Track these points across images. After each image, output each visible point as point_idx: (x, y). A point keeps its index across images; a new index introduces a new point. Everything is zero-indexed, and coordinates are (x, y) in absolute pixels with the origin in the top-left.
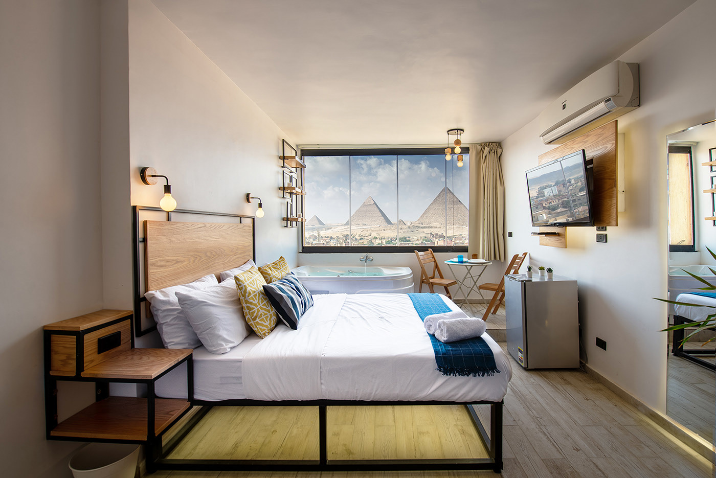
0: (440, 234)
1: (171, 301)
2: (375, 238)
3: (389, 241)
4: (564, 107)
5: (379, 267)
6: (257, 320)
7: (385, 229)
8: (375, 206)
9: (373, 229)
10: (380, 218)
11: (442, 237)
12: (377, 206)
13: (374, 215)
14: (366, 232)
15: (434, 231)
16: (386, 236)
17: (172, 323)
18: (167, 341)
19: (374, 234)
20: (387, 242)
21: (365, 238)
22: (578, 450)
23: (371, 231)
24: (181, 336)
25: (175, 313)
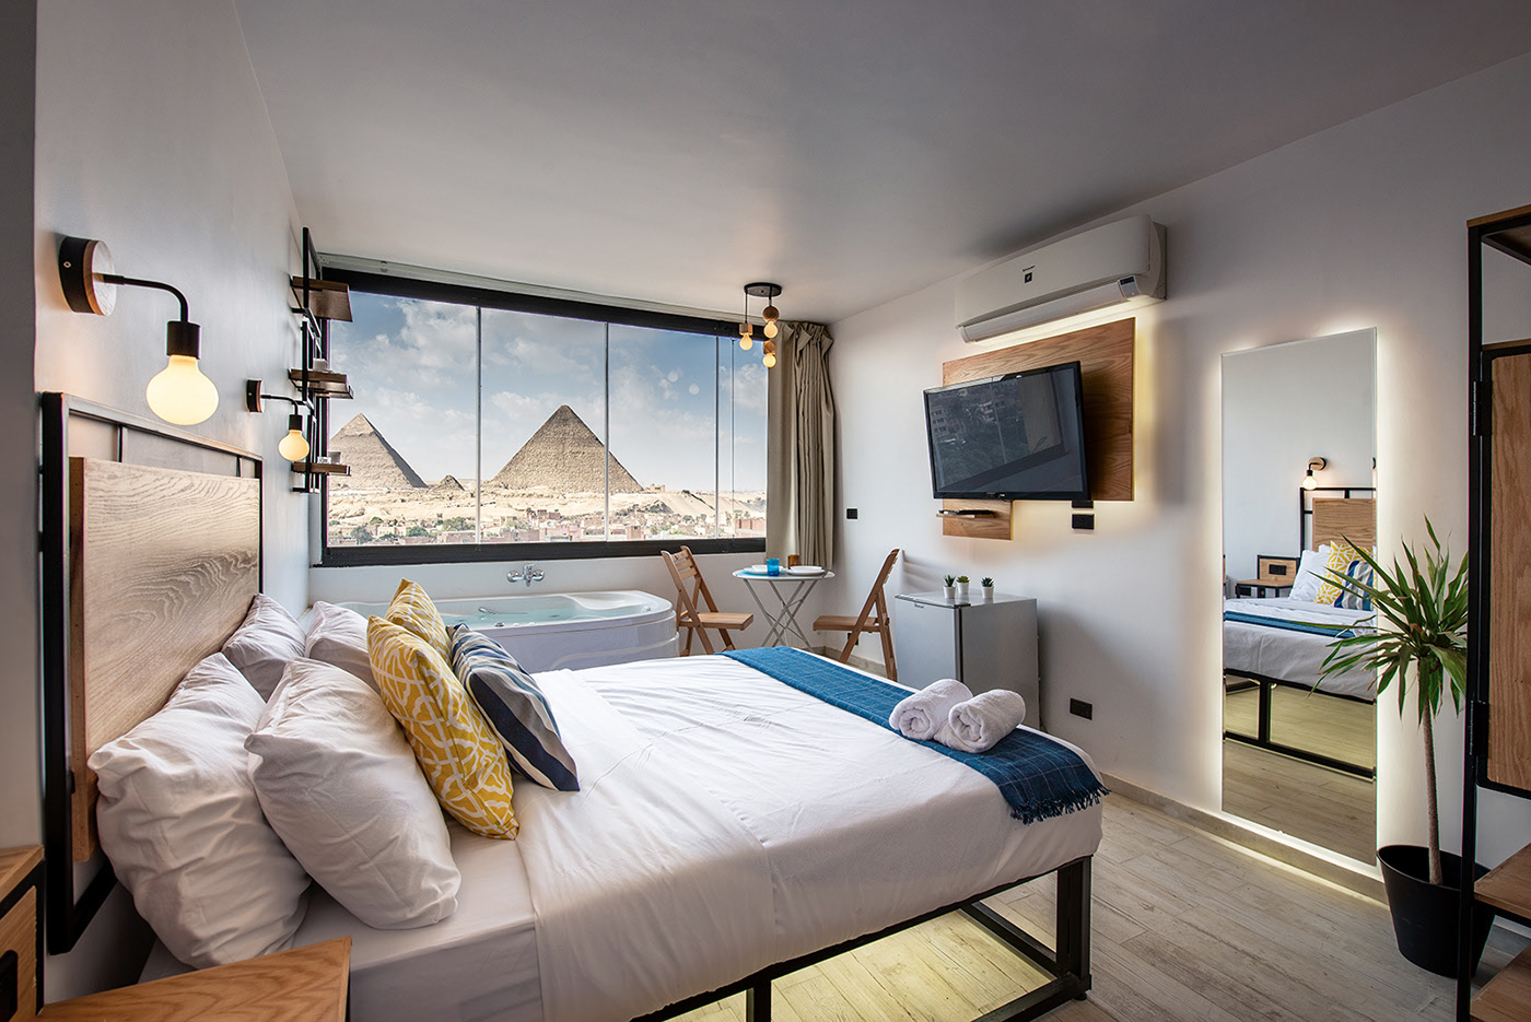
0: (551, 510)
1: (203, 775)
2: (377, 521)
3: (416, 529)
4: (1028, 278)
5: (564, 595)
6: (481, 784)
7: (406, 498)
8: (377, 439)
9: (368, 498)
10: (390, 471)
11: (555, 516)
12: (382, 440)
13: (373, 463)
14: (348, 506)
15: (537, 505)
16: (409, 516)
17: (217, 858)
18: (201, 932)
19: (372, 512)
20: (414, 533)
21: (346, 520)
22: (1152, 909)
23: (363, 503)
24: (254, 901)
25: (227, 816)
